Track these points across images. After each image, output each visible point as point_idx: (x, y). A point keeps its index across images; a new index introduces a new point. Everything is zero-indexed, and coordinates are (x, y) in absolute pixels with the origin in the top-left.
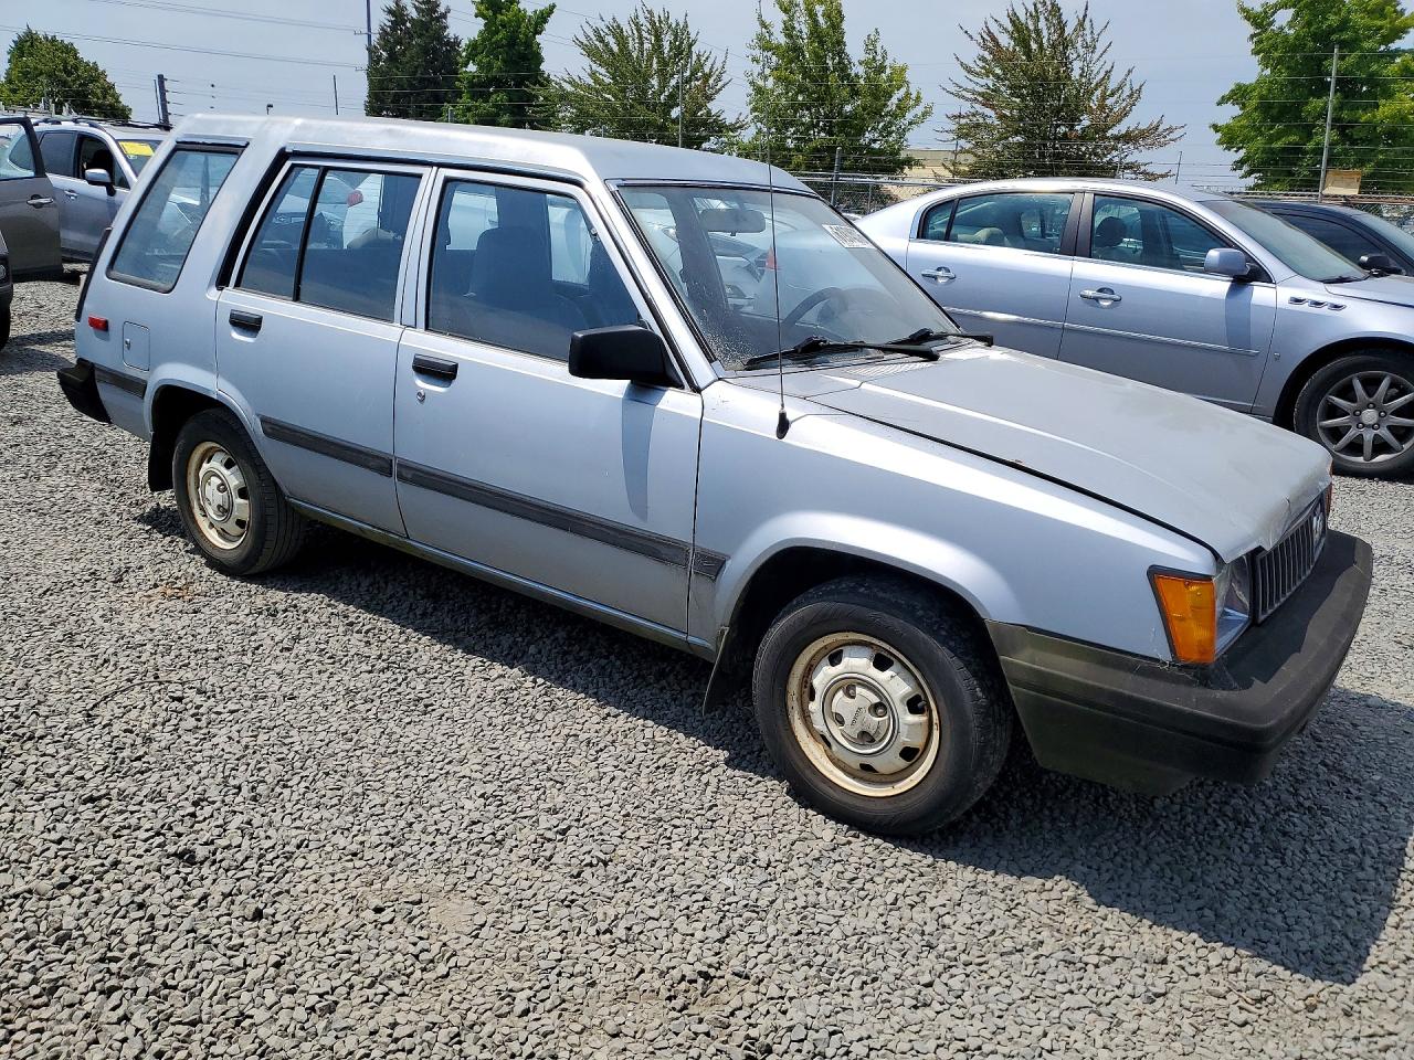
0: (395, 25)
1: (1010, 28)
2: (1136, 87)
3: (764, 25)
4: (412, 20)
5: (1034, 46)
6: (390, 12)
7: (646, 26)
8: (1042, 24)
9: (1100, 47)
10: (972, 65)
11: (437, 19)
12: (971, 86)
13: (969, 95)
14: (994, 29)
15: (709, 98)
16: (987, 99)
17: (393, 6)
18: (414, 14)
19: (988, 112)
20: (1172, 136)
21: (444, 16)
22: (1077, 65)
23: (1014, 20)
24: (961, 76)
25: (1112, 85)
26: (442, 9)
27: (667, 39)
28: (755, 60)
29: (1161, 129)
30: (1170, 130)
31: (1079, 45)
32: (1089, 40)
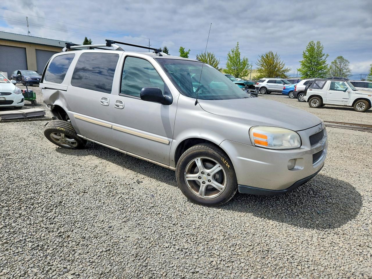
1: (265, 55)
2: (284, 64)
5: (269, 58)
7: (207, 54)
8: (270, 55)
9: (279, 58)
10: (260, 60)
12: (259, 63)
13: (259, 65)
14: (264, 56)
15: (217, 65)
16: (262, 65)
19: (263, 68)
22: (275, 61)
23: (267, 55)
24: (258, 62)
25: (281, 64)
26: (168, 50)
27: (210, 56)
29: (288, 69)
30: (289, 69)
31: (276, 58)
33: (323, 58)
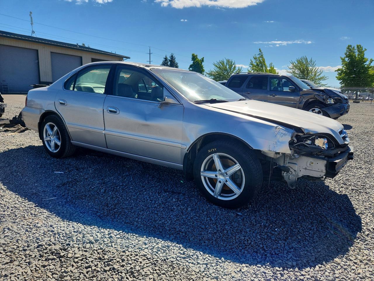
0: (165, 60)
3: (251, 61)
4: (169, 60)
6: (165, 58)
7: (225, 62)
9: (315, 64)
11: (174, 60)
17: (165, 57)
18: (170, 59)
20: (326, 78)
21: (175, 59)
22: (310, 67)
24: (288, 69)
28: (250, 67)
32: (312, 63)
33: (367, 63)
